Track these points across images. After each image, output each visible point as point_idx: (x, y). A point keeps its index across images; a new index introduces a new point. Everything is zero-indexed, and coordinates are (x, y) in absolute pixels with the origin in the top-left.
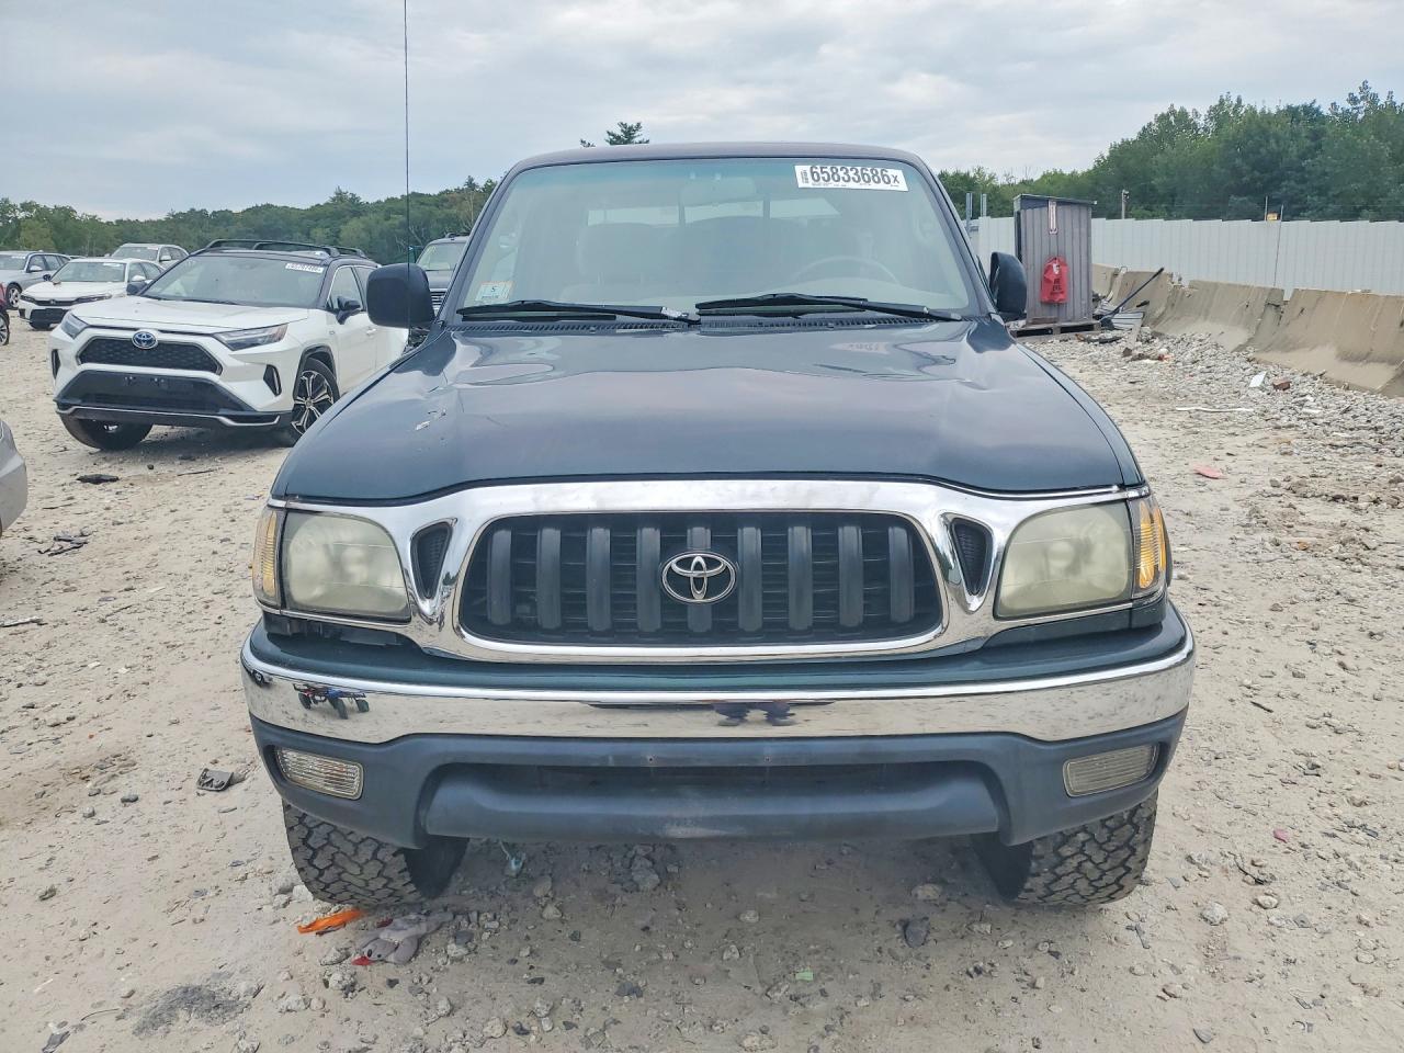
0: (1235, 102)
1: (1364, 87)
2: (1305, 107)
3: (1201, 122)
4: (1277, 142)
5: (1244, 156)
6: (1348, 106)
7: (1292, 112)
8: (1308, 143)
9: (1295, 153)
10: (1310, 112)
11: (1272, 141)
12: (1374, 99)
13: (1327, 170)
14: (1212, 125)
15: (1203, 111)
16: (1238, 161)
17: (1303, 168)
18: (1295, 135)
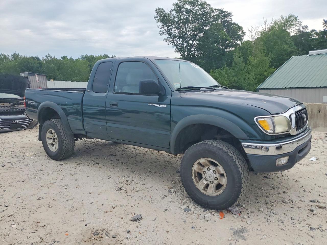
0: (17, 54)
1: (49, 54)
2: (35, 57)
3: (10, 58)
4: (31, 64)
5: (24, 66)
6: (46, 58)
7: (33, 58)
8: (39, 65)
9: (36, 67)
10: (37, 58)
11: (30, 64)
12: (51, 57)
13: (45, 71)
14: (13, 59)
15: (10, 55)
16: (23, 67)
17: (39, 70)
18: (35, 63)
